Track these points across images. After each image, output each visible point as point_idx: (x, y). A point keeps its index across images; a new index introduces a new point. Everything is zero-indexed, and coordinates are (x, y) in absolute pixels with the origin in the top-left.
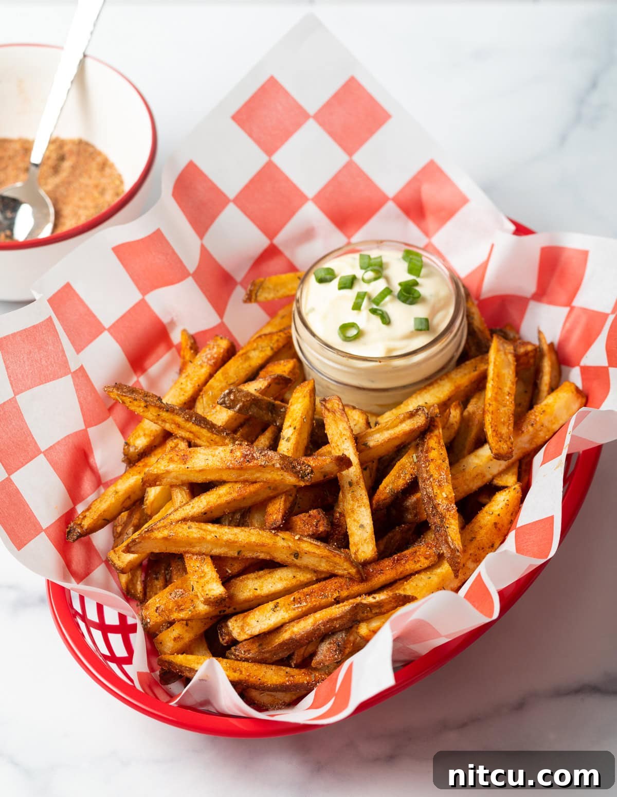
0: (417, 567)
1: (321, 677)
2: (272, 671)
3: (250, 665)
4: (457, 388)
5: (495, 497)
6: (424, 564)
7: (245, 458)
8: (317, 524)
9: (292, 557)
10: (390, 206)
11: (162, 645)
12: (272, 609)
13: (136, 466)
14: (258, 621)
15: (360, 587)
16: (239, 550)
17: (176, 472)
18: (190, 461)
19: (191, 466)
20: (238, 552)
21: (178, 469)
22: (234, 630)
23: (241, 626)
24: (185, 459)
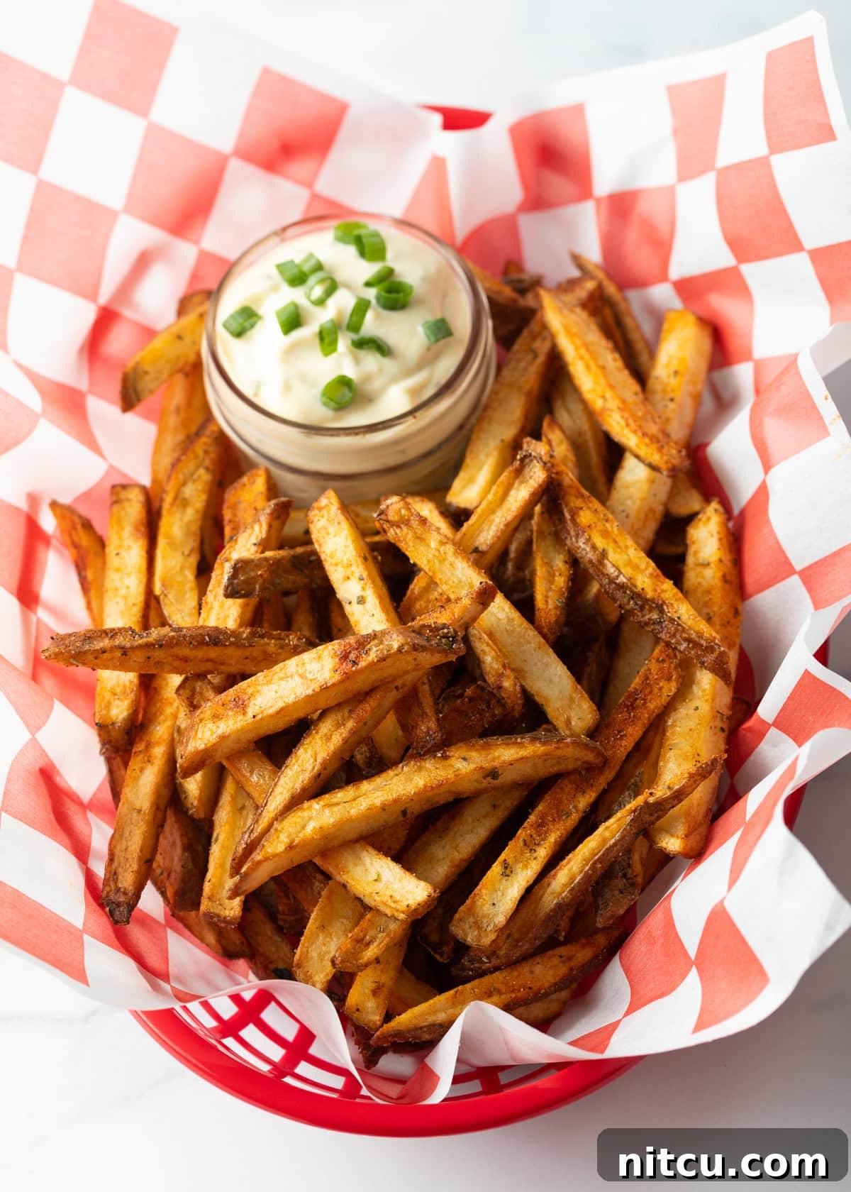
0: (662, 700)
2: (540, 966)
3: (505, 973)
4: (529, 394)
5: (689, 536)
6: (670, 690)
9: (488, 779)
10: (235, 165)
11: (362, 1012)
12: (502, 875)
13: (135, 753)
14: (494, 904)
15: (607, 773)
16: (403, 809)
17: (238, 731)
18: (251, 705)
19: (258, 712)
20: (403, 811)
21: (239, 725)
22: (466, 935)
23: (473, 925)
24: (240, 705)
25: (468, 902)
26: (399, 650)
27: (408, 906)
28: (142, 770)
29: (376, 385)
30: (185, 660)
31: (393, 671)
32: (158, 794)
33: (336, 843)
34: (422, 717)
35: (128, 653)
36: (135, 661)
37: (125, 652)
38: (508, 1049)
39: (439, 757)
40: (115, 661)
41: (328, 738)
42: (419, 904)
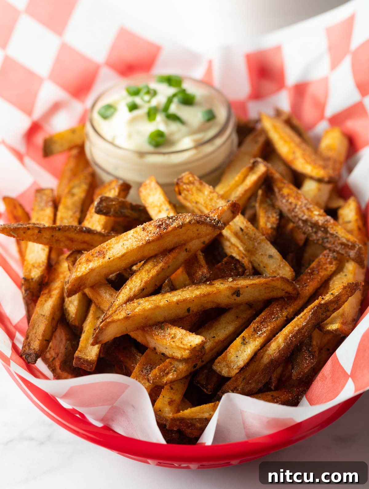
0: (329, 272)
1: (299, 390)
6: (332, 269)
7: (160, 227)
8: (235, 267)
9: (235, 296)
11: (162, 412)
12: (242, 343)
13: (43, 294)
14: (237, 356)
15: (299, 301)
16: (188, 308)
17: (100, 266)
18: (108, 254)
19: (112, 256)
20: (188, 309)
21: (100, 263)
22: (222, 370)
23: (226, 365)
24: (102, 254)
25: (223, 354)
26: (190, 222)
27: (191, 346)
28: (46, 301)
29: (176, 137)
30: (72, 240)
31: (185, 237)
32: (53, 313)
33: (151, 322)
34: (200, 267)
35: (42, 232)
36: (45, 238)
37: (40, 230)
38: (244, 428)
39: (208, 284)
40: (35, 236)
41: (149, 272)
42: (197, 345)
